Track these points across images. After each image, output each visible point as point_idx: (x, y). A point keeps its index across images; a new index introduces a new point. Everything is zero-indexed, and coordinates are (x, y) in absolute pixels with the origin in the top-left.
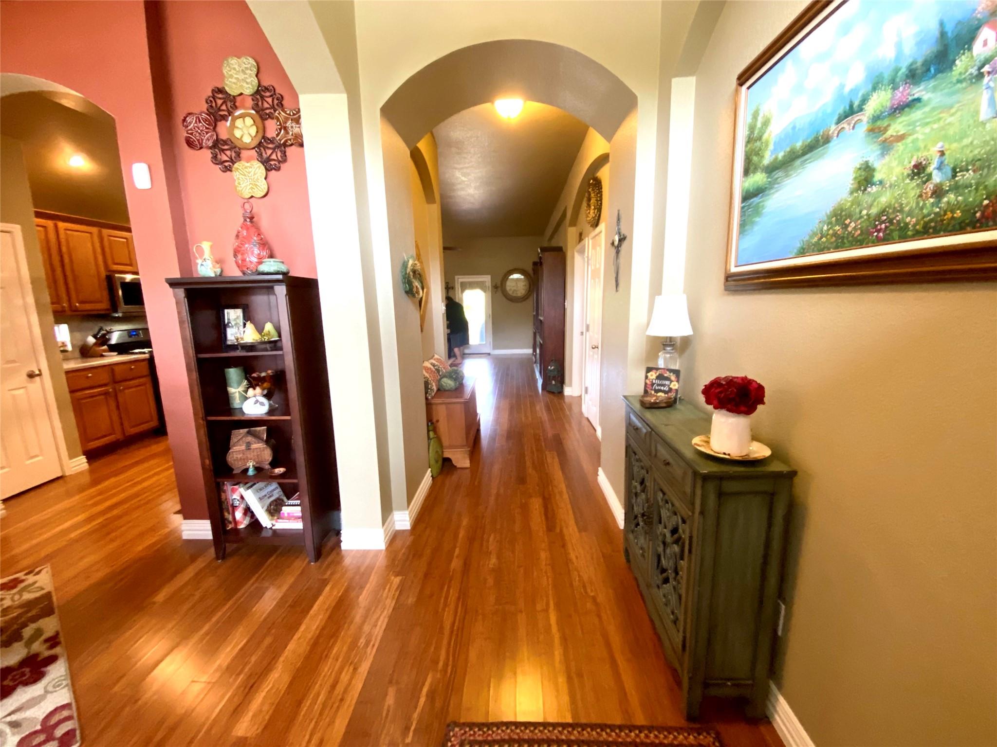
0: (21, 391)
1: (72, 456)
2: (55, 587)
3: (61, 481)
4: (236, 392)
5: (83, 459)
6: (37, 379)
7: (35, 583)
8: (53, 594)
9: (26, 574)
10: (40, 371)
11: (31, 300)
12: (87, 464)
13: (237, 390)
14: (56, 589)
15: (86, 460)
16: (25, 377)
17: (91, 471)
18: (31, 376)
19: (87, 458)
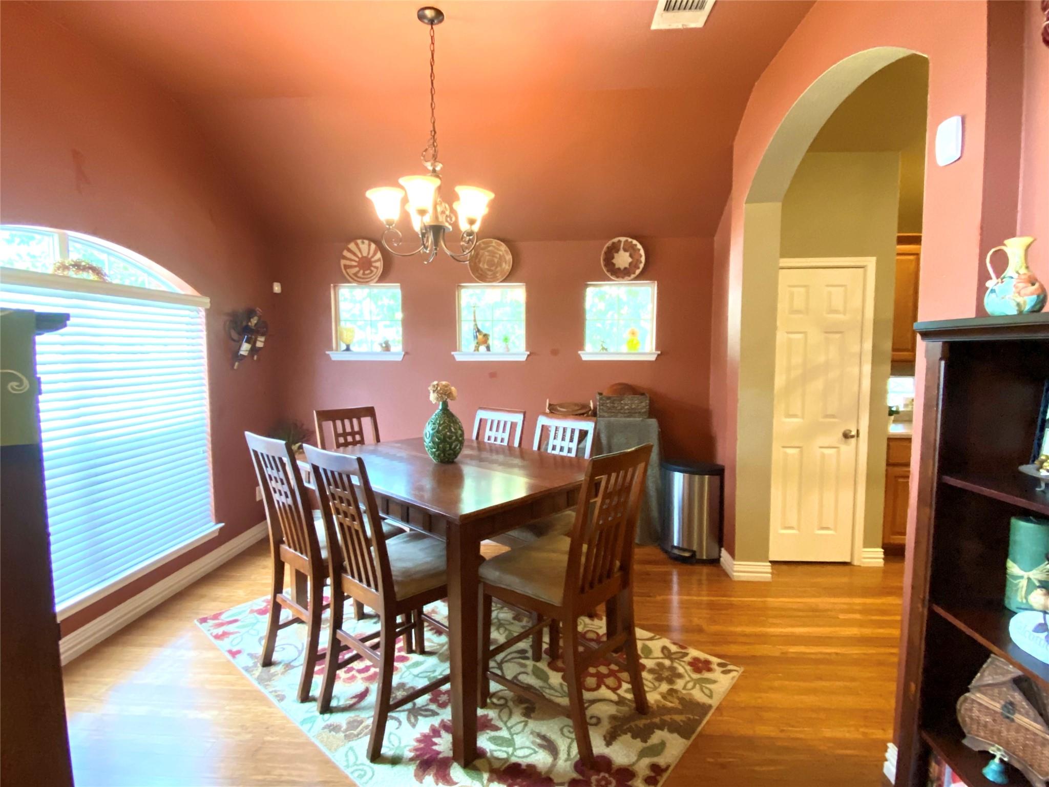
0: (832, 451)
1: (867, 544)
2: (720, 704)
3: (846, 568)
4: (1022, 577)
5: (879, 552)
6: (853, 441)
7: (714, 682)
8: (712, 711)
9: (720, 665)
10: (858, 431)
11: (868, 346)
12: (882, 561)
13: (1026, 574)
14: (719, 709)
15: (882, 556)
16: (841, 435)
17: (885, 572)
18: (846, 436)
19: (885, 553)
